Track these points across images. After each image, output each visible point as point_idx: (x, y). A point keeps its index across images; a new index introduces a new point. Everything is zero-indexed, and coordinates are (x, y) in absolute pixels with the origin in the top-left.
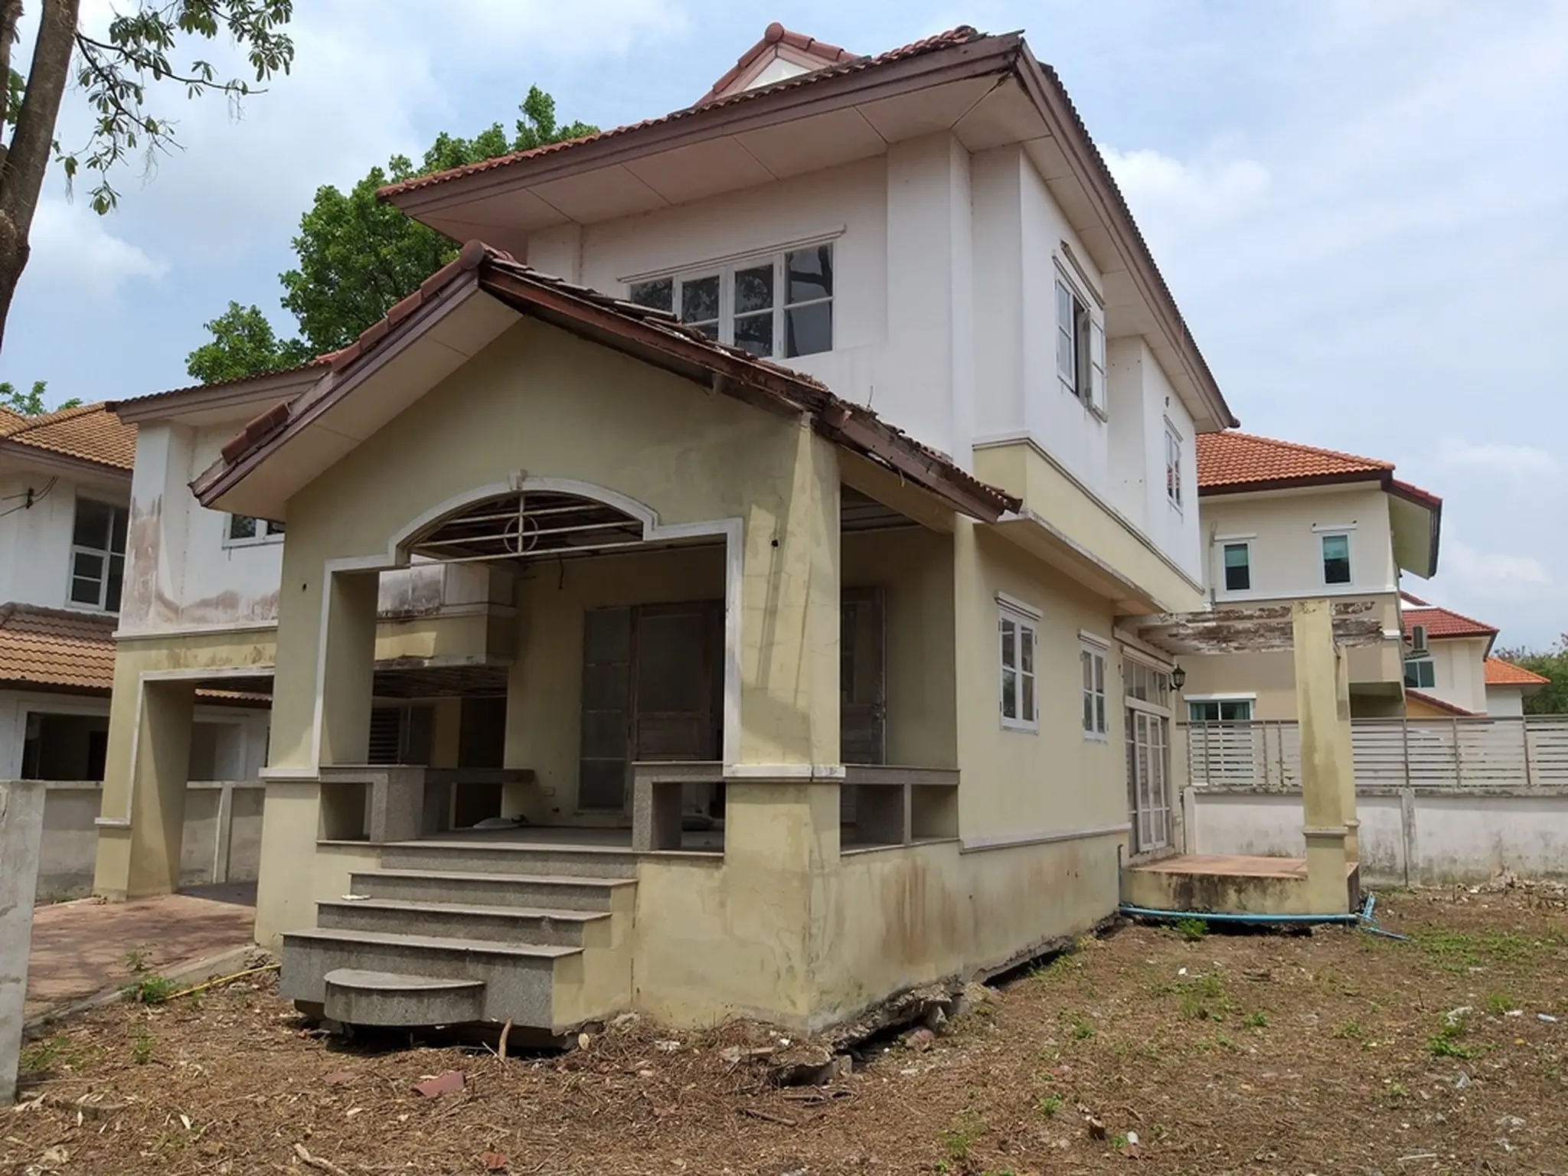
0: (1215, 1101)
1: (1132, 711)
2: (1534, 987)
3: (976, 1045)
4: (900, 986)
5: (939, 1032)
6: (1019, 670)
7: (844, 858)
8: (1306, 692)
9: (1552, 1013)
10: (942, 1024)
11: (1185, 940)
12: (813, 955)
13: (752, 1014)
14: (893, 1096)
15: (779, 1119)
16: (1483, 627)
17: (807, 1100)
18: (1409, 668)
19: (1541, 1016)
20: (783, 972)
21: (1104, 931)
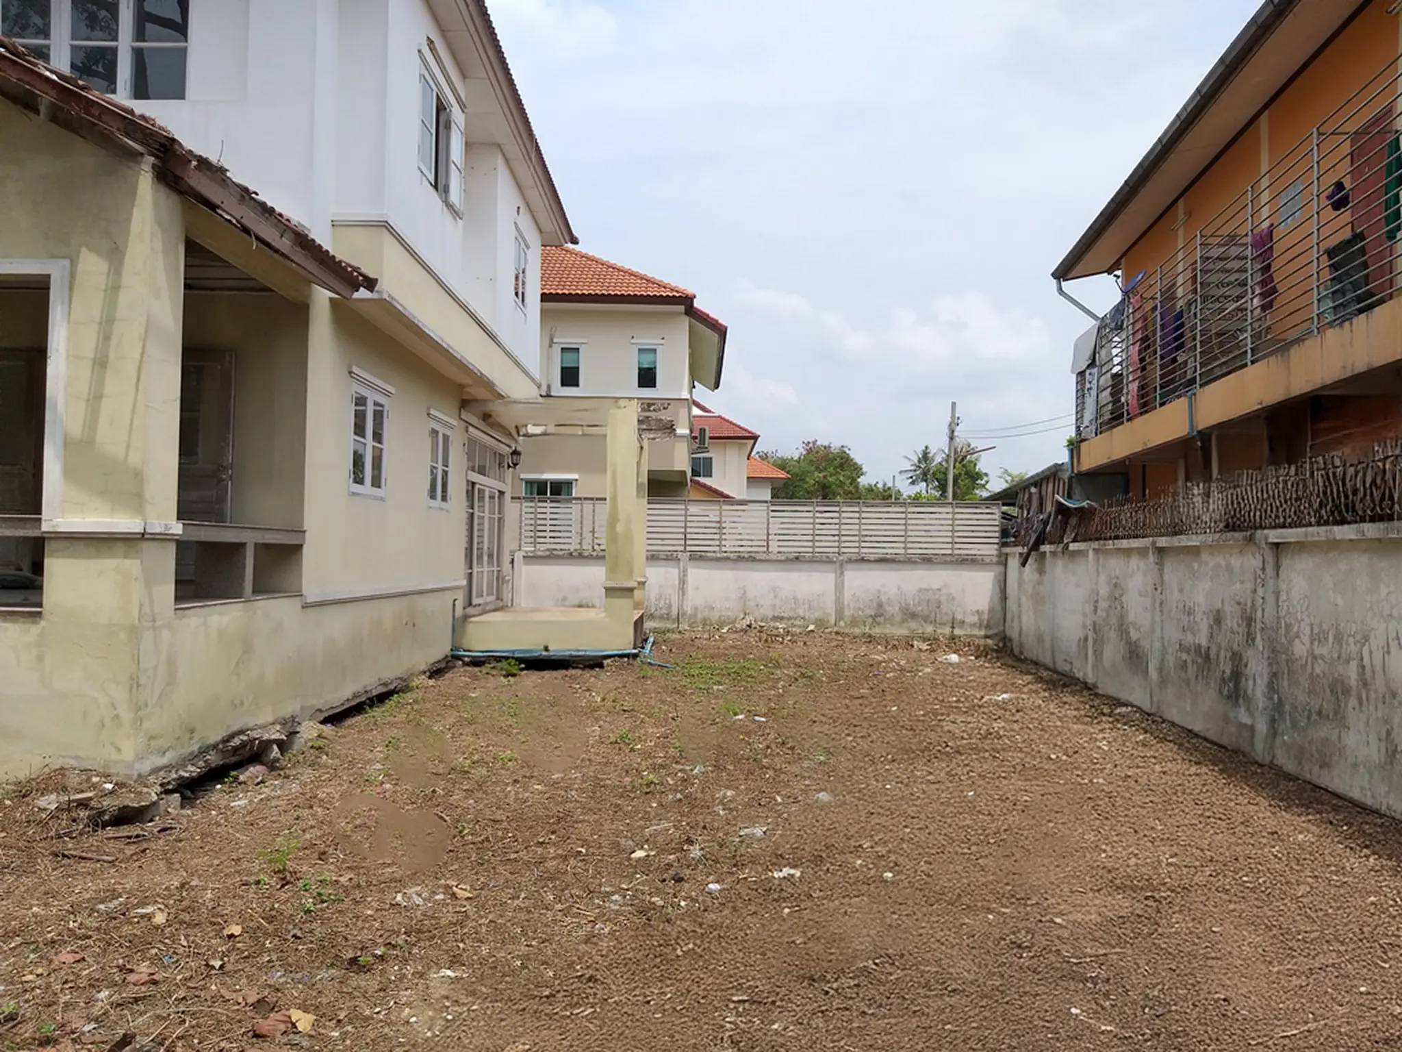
0: (511, 800)
1: (473, 484)
2: (755, 698)
3: (307, 774)
4: (235, 728)
5: (272, 767)
6: (369, 439)
7: (178, 612)
8: (614, 473)
9: (764, 715)
10: (278, 760)
11: (504, 676)
12: (141, 703)
13: (73, 763)
14: (220, 825)
15: (99, 857)
16: (749, 432)
17: (130, 837)
18: (695, 462)
19: (756, 718)
20: (108, 722)
21: (436, 672)
